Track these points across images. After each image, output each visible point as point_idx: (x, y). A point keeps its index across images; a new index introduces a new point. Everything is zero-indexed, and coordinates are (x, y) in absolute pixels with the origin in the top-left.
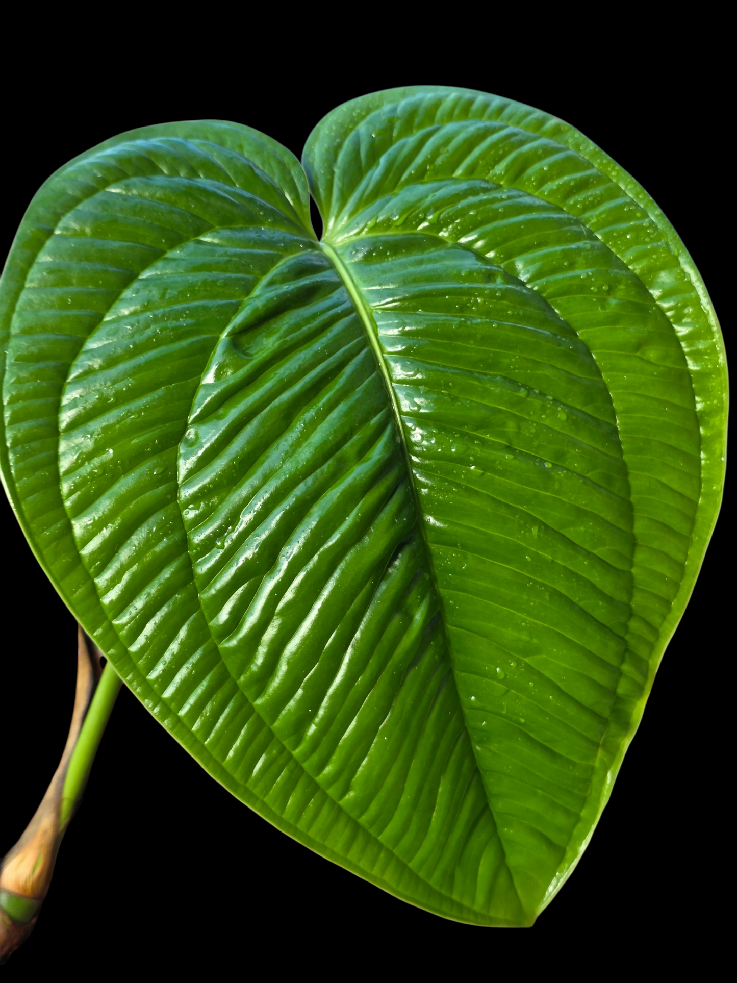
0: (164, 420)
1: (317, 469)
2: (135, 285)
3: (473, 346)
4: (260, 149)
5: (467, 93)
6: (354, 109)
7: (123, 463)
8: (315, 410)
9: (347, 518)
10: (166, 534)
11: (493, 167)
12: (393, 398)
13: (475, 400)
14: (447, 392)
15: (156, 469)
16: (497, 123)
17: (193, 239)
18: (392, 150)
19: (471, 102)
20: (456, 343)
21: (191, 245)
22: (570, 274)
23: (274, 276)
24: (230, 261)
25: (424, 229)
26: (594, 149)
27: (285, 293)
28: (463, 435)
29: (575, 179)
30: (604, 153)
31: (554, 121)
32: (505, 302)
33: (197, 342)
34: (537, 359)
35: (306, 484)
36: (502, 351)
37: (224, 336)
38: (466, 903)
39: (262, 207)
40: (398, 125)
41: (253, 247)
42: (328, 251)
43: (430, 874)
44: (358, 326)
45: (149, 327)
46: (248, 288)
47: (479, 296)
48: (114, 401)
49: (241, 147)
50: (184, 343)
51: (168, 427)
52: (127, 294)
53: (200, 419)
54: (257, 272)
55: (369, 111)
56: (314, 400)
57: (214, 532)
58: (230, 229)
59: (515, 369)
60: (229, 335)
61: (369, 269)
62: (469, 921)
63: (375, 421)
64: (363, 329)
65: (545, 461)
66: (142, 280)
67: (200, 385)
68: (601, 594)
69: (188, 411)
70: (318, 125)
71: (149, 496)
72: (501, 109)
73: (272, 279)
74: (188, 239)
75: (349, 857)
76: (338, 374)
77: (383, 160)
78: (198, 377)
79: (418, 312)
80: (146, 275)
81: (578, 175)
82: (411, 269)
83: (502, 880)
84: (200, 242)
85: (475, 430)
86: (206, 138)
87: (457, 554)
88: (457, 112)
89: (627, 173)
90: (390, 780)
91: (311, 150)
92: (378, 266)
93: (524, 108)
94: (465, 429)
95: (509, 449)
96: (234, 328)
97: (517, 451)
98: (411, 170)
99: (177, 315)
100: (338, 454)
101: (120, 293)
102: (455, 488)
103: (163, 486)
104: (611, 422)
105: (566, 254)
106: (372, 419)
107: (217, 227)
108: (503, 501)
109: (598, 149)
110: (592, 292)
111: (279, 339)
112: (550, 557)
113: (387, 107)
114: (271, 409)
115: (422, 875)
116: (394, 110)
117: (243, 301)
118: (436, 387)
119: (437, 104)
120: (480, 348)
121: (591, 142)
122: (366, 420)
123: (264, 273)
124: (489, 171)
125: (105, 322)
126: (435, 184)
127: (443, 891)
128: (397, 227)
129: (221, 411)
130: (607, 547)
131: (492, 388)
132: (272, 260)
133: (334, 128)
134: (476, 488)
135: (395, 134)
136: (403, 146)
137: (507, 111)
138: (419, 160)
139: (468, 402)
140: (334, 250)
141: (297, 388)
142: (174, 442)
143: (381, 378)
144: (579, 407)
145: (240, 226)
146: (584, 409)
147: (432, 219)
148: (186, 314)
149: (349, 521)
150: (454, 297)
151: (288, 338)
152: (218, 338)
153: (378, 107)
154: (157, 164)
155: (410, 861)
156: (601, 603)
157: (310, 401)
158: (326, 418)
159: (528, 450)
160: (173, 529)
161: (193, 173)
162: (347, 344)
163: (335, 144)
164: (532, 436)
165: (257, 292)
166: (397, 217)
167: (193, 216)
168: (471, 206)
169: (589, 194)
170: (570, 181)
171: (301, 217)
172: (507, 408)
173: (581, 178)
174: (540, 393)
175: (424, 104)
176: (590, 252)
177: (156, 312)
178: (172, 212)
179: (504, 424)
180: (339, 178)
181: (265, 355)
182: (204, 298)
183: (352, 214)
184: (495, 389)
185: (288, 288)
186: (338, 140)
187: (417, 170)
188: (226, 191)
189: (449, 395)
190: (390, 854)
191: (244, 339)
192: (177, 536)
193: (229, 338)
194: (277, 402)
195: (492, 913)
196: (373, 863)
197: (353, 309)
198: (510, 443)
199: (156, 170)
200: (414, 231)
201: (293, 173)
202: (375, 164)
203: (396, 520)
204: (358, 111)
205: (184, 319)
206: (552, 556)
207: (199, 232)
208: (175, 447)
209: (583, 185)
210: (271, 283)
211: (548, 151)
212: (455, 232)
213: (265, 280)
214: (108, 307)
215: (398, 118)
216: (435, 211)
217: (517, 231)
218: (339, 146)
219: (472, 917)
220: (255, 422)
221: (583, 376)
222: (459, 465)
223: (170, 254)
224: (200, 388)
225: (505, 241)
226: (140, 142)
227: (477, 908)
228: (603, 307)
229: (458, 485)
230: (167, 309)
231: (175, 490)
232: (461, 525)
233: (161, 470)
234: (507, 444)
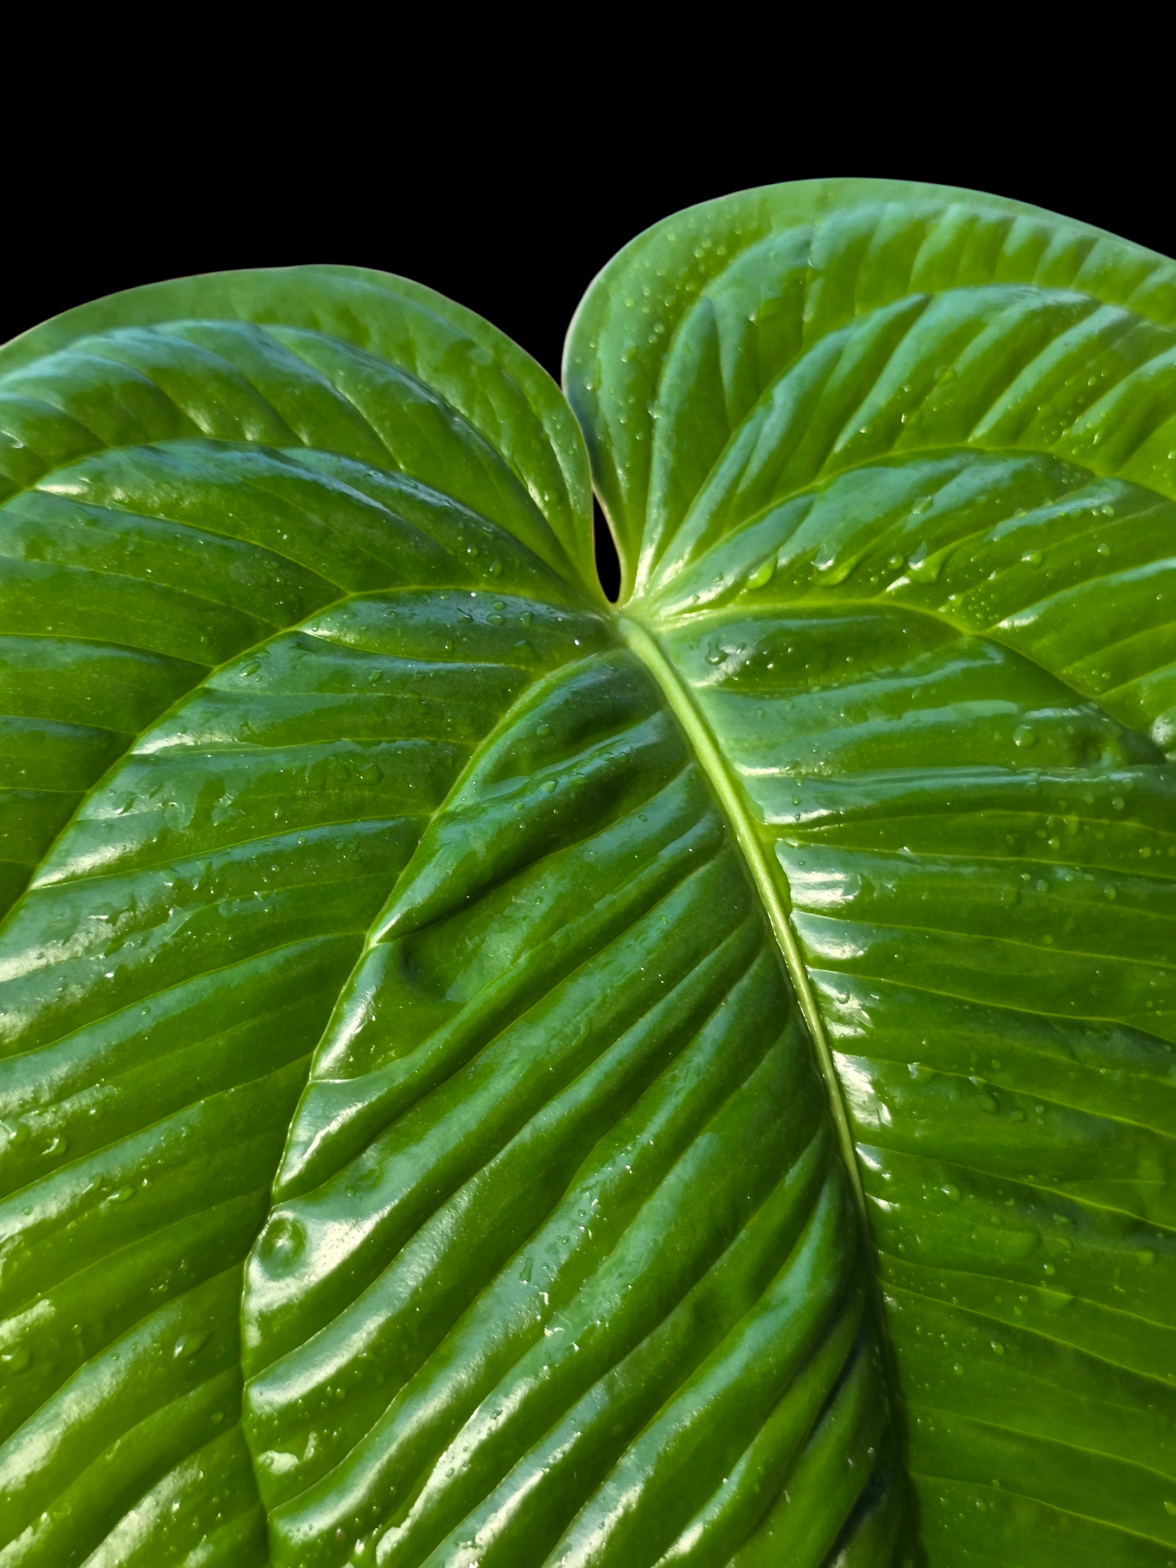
0: (204, 1198)
1: (640, 1340)
2: (123, 779)
3: (1048, 949)
4: (459, 352)
5: (989, 207)
6: (694, 237)
7: (86, 1331)
8: (632, 1157)
9: (725, 1480)
10: (208, 1526)
11: (1071, 421)
12: (834, 1093)
13: (1054, 1100)
14: (982, 1080)
15: (182, 1340)
16: (1069, 296)
17: (282, 631)
18: (806, 365)
20: (1006, 940)
21: (278, 650)
23: (513, 746)
24: (391, 702)
25: (901, 593)
27: (545, 809)
28: (1027, 1197)
32: (1131, 824)
33: (302, 957)
35: (610, 1388)
36: (1124, 959)
37: (375, 938)
39: (471, 533)
41: (450, 655)
42: (642, 648)
45: (164, 918)
47: (1067, 809)
48: (62, 1149)
49: (407, 350)
50: (264, 964)
51: (217, 1218)
52: (101, 809)
53: (310, 1186)
54: (464, 730)
55: (735, 244)
57: (345, 1523)
58: (384, 598)
59: (1157, 1006)
60: (391, 935)
61: (760, 712)
63: (794, 1177)
66: (144, 760)
67: (310, 1083)
69: (275, 1166)
71: (159, 1423)
72: (1077, 256)
73: (508, 753)
74: (270, 630)
76: (691, 1038)
77: (782, 394)
78: (305, 1058)
79: (899, 851)
80: (151, 745)
82: (878, 723)
84: (304, 644)
85: (1052, 1184)
86: (312, 324)
87: (986, 1501)
88: (965, 260)
91: (586, 353)
92: (785, 705)
94: (1029, 1181)
95: (1137, 1229)
96: (407, 917)
97: (1160, 1235)
98: (857, 425)
99: (245, 875)
100: (698, 1290)
101: (77, 802)
102: (997, 1341)
103: (201, 1388)
106: (787, 1171)
107: (351, 594)
111: (529, 942)
113: (781, 239)
114: (512, 1153)
116: (805, 247)
117: (428, 819)
118: (955, 1067)
120: (1071, 954)
122: (769, 1179)
124: (1061, 429)
125: (36, 892)
126: (926, 469)
128: (829, 588)
129: (369, 1160)
131: (1102, 1071)
132: (502, 692)
133: (647, 292)
134: (1049, 1336)
135: (808, 316)
136: (837, 356)
137: (1092, 261)
138: (879, 396)
140: (656, 641)
141: (583, 1090)
142: (232, 1257)
143: (805, 1042)
145: (414, 587)
147: (921, 569)
148: (271, 874)
149: (730, 1487)
150: (1001, 812)
151: (555, 939)
152: (360, 943)
153: (758, 235)
154: (182, 406)
158: (662, 1178)
160: (228, 1508)
161: (282, 431)
162: (714, 948)
163: (652, 340)
165: (463, 795)
166: (830, 563)
167: (284, 564)
168: (1026, 537)
171: (571, 552)
172: (1136, 1120)
175: (882, 236)
177: (184, 871)
178: (227, 553)
179: (1132, 1168)
180: (668, 443)
182: (321, 818)
183: (704, 543)
184: (1110, 1071)
186: (659, 329)
187: (871, 422)
188: (374, 491)
189: (989, 1089)
191: (433, 942)
192: (238, 1530)
193: (390, 944)
194: (526, 1134)
198: (1142, 1213)
199: (179, 427)
200: (875, 601)
201: (548, 430)
202: (761, 400)
203: (850, 1462)
204: (707, 244)
205: (265, 892)
207: (299, 611)
208: (234, 1268)
210: (504, 771)
212: (985, 607)
213: (484, 757)
214: (43, 846)
215: (816, 273)
216: (930, 553)
217: (1144, 609)
218: (662, 346)
220: (463, 1199)
222: (1011, 1281)
223: (220, 680)
224: (308, 1092)
225: (1117, 633)
229: (1004, 1332)
230: (218, 863)
231: (235, 1395)
232: (1007, 1435)
233: (195, 1343)
234: (1135, 1216)
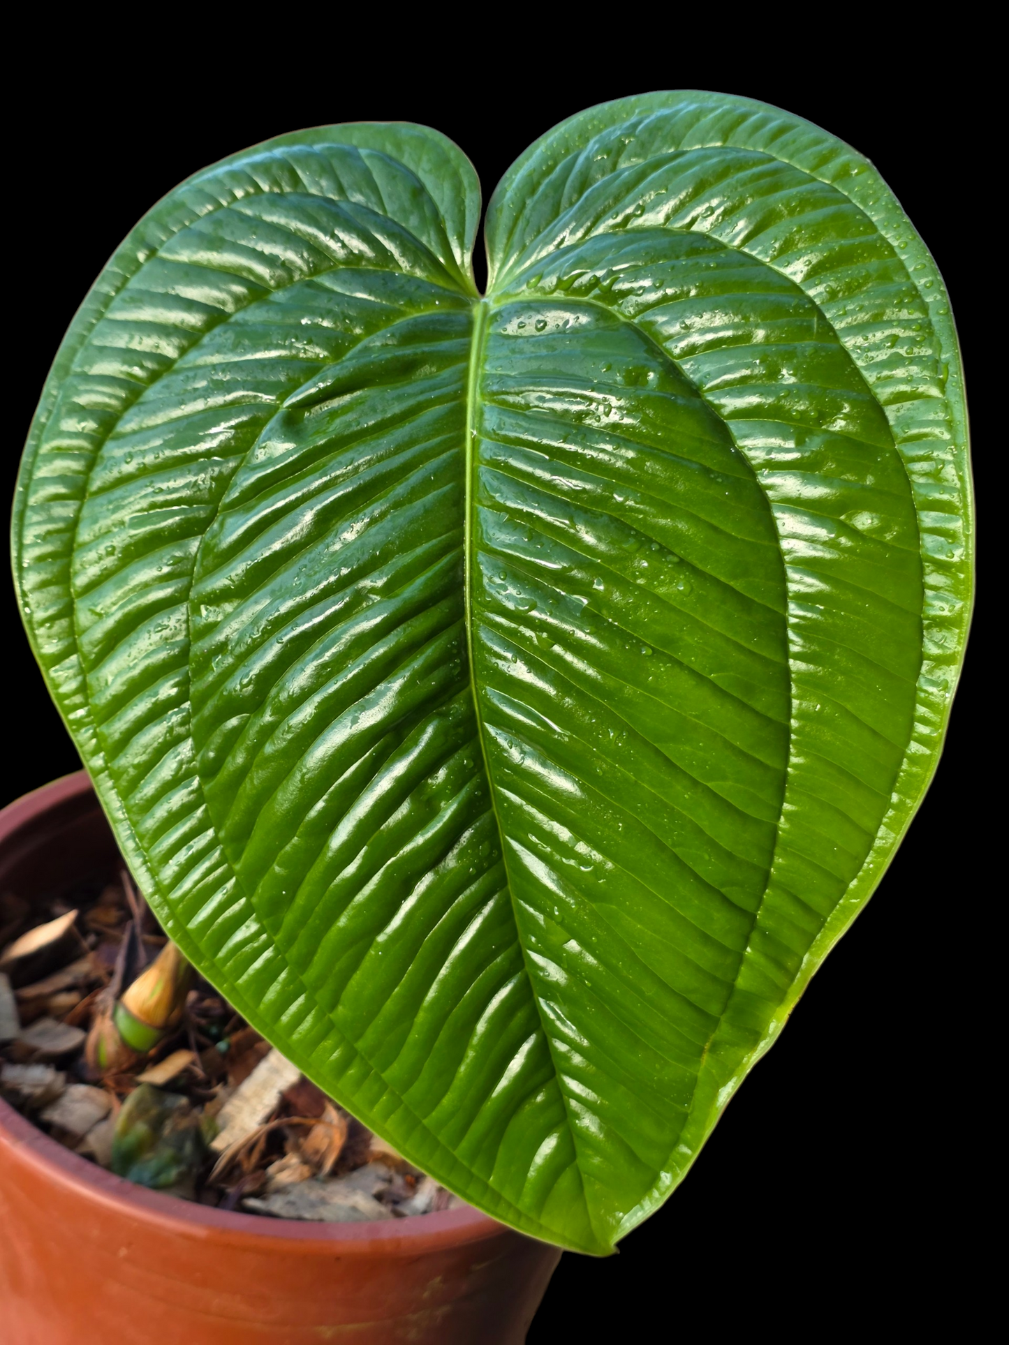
0: (189, 501)
5: (744, 105)
7: (136, 544)
12: (468, 521)
19: (742, 119)
25: (596, 297)
27: (367, 364)
28: (537, 587)
30: (902, 212)
31: (848, 155)
36: (620, 483)
37: (283, 407)
38: (507, 1194)
43: (455, 1144)
44: (456, 417)
46: (341, 350)
51: (192, 510)
53: (232, 507)
55: (610, 121)
59: (631, 511)
60: (287, 407)
62: (504, 1219)
65: (643, 645)
66: (228, 323)
67: (243, 465)
68: (713, 844)
69: (224, 494)
75: (339, 1086)
77: (585, 196)
78: (243, 454)
80: (236, 317)
81: (839, 243)
83: (565, 1181)
89: (923, 244)
90: (390, 1006)
94: (542, 580)
95: (595, 617)
97: (606, 624)
107: (339, 267)
110: (792, 419)
112: (632, 776)
113: (631, 119)
115: (442, 1138)
119: (695, 120)
123: (369, 334)
127: (474, 1170)
129: (254, 500)
130: (730, 783)
134: (544, 662)
140: (483, 314)
142: (196, 529)
144: (723, 579)
147: (606, 285)
152: (276, 409)
154: (301, 178)
155: (425, 1117)
156: (707, 857)
157: (357, 507)
159: (623, 625)
162: (426, 442)
164: (628, 606)
165: (347, 356)
167: (312, 249)
169: (851, 271)
172: (604, 561)
174: (660, 551)
186: (551, 162)
190: (397, 1102)
193: (285, 412)
195: (544, 1221)
196: (372, 1103)
197: (460, 394)
198: (600, 612)
200: (583, 299)
204: (597, 121)
206: (636, 777)
209: (843, 257)
213: (363, 343)
218: (549, 170)
219: (511, 1216)
227: (520, 1206)
231: (188, 588)
234: (596, 611)
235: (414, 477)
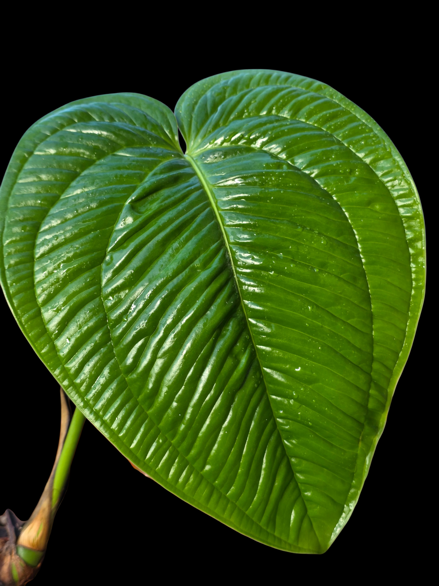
0: (92, 251)
1: (179, 274)
2: (78, 179)
3: (270, 204)
4: (150, 106)
5: (268, 72)
6: (204, 84)
7: (70, 275)
8: (178, 242)
9: (197, 301)
10: (95, 315)
11: (282, 108)
12: (225, 234)
13: (272, 234)
14: (255, 230)
15: (89, 278)
16: (284, 86)
17: (111, 154)
18: (224, 103)
19: (270, 76)
20: (260, 203)
21: (109, 157)
22: (327, 164)
23: (157, 171)
24: (131, 164)
25: (243, 143)
26: (341, 97)
27: (161, 179)
28: (265, 254)
29: (330, 113)
30: (347, 99)
31: (317, 83)
32: (288, 179)
33: (112, 207)
34: (308, 211)
35: (173, 283)
36: (287, 206)
37: (127, 203)
38: (283, 538)
39: (150, 136)
40: (228, 90)
41: (145, 156)
42: (189, 159)
43: (260, 519)
44: (204, 196)
46: (141, 178)
47: (272, 176)
48: (65, 241)
49: (139, 105)
50: (105, 208)
51: (95, 254)
52: (74, 183)
53: (113, 249)
54: (147, 170)
55: (212, 84)
56: (178, 237)
57: (122, 312)
58: (132, 148)
59: (295, 216)
62: (285, 549)
64: (207, 198)
65: (315, 268)
66: (82, 176)
67: (114, 231)
68: (354, 347)
69: (107, 246)
70: (184, 93)
71: (84, 294)
72: (287, 79)
73: (155, 172)
74: (108, 154)
75: (208, 506)
76: (192, 222)
77: (219, 108)
78: (112, 226)
79: (237, 187)
80: (85, 173)
81: (331, 111)
82: (234, 164)
83: (305, 524)
84: (115, 155)
85: (272, 251)
86: (120, 102)
88: (261, 81)
89: (360, 108)
90: (231, 457)
91: (180, 106)
92: (216, 164)
93: (300, 77)
94: (266, 251)
95: (293, 261)
96: (133, 199)
97: (298, 262)
98: (235, 113)
99: (101, 193)
100: (191, 266)
101: (69, 184)
102: (262, 284)
103: (92, 288)
104: (355, 246)
105: (324, 153)
106: (212, 246)
107: (125, 147)
108: (291, 291)
109: (343, 96)
110: (341, 174)
111: (158, 204)
112: (320, 324)
113: (222, 82)
114: (153, 242)
115: (255, 519)
116: (227, 82)
117: (138, 185)
119: (251, 78)
120: (274, 205)
121: (339, 93)
122: (208, 246)
123: (151, 170)
125: (61, 199)
127: (269, 530)
129: (125, 245)
130: (356, 319)
131: (281, 227)
132: (156, 163)
133: (193, 94)
134: (274, 285)
135: (227, 95)
136: (231, 100)
137: (291, 79)
138: (240, 107)
139: (268, 235)
140: (192, 158)
141: (168, 230)
142: (99, 263)
143: (217, 225)
144: (334, 237)
145: (138, 146)
146: (338, 239)
147: (247, 138)
148: (106, 192)
149: (198, 303)
150: (258, 177)
151: (163, 204)
152: (123, 205)
153: (218, 82)
154: (92, 115)
155: (246, 510)
156: (353, 352)
157: (176, 237)
158: (184, 246)
159: (304, 262)
160: (98, 311)
161: (112, 119)
162: (197, 206)
163: (193, 103)
164: (306, 253)
165: (146, 179)
166: (227, 138)
167: (111, 141)
168: (269, 129)
169: (338, 121)
170: (326, 114)
171: (173, 140)
172: (291, 238)
173: (333, 112)
174: (310, 229)
175: (243, 79)
176: (339, 152)
178: (99, 139)
179: (288, 247)
180: (195, 120)
181: (150, 213)
182: (116, 184)
183: (203, 137)
184: (283, 227)
185: (163, 176)
186: (195, 100)
187: (238, 113)
188: (130, 128)
190: (234, 507)
191: (138, 204)
192: (101, 315)
193: (129, 204)
194: (156, 238)
195: (300, 545)
196: (224, 510)
197: (201, 187)
198: (294, 258)
199: (91, 119)
200: (237, 145)
201: (168, 117)
202: (215, 111)
203: (227, 303)
204: (206, 85)
205: (104, 195)
206: (321, 324)
207: (115, 150)
208: (99, 266)
209: (334, 116)
210: (154, 174)
211: (313, 99)
213: (151, 174)
214: (63, 191)
215: (228, 87)
216: (248, 133)
217: (296, 142)
218: (196, 103)
219: (287, 547)
220: (144, 250)
221: (336, 220)
223: (98, 162)
224: (113, 232)
226: (83, 105)
227: (290, 541)
228: (347, 181)
229: (264, 283)
231: (100, 290)
232: (267, 306)
233: (92, 278)
234: (292, 259)
235: (198, 219)
